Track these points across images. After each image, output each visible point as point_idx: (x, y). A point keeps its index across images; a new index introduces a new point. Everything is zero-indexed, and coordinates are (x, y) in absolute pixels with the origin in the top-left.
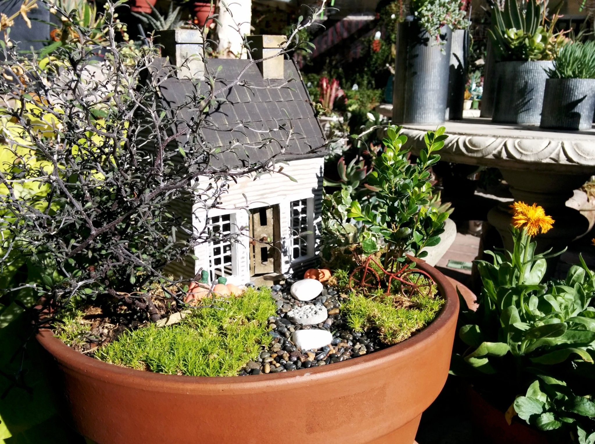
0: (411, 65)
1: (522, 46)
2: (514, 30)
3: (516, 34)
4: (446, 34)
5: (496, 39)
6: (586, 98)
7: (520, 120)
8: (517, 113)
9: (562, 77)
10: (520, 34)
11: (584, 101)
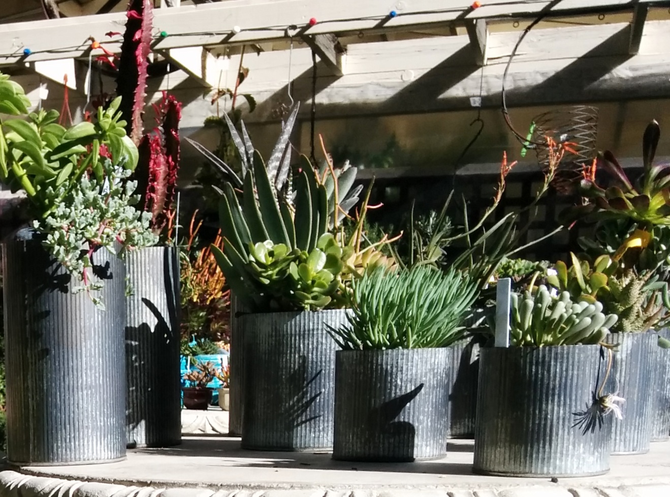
0: (37, 335)
1: (286, 281)
2: (268, 244)
3: (271, 254)
4: (108, 264)
5: (232, 265)
6: (423, 391)
7: (297, 442)
8: (290, 428)
9: (365, 346)
10: (280, 254)
11: (417, 397)
